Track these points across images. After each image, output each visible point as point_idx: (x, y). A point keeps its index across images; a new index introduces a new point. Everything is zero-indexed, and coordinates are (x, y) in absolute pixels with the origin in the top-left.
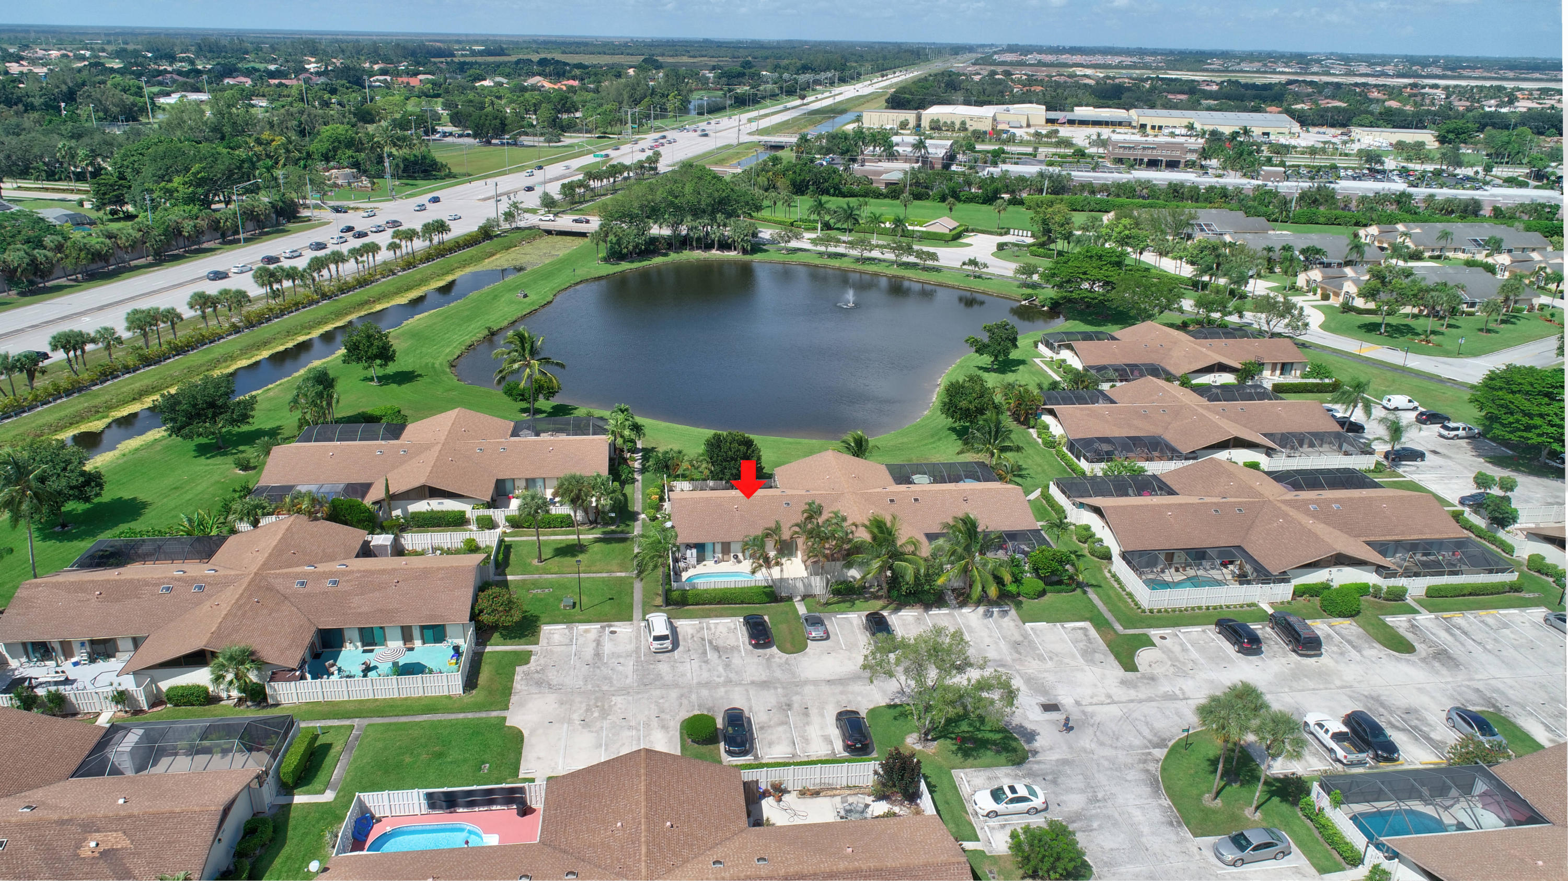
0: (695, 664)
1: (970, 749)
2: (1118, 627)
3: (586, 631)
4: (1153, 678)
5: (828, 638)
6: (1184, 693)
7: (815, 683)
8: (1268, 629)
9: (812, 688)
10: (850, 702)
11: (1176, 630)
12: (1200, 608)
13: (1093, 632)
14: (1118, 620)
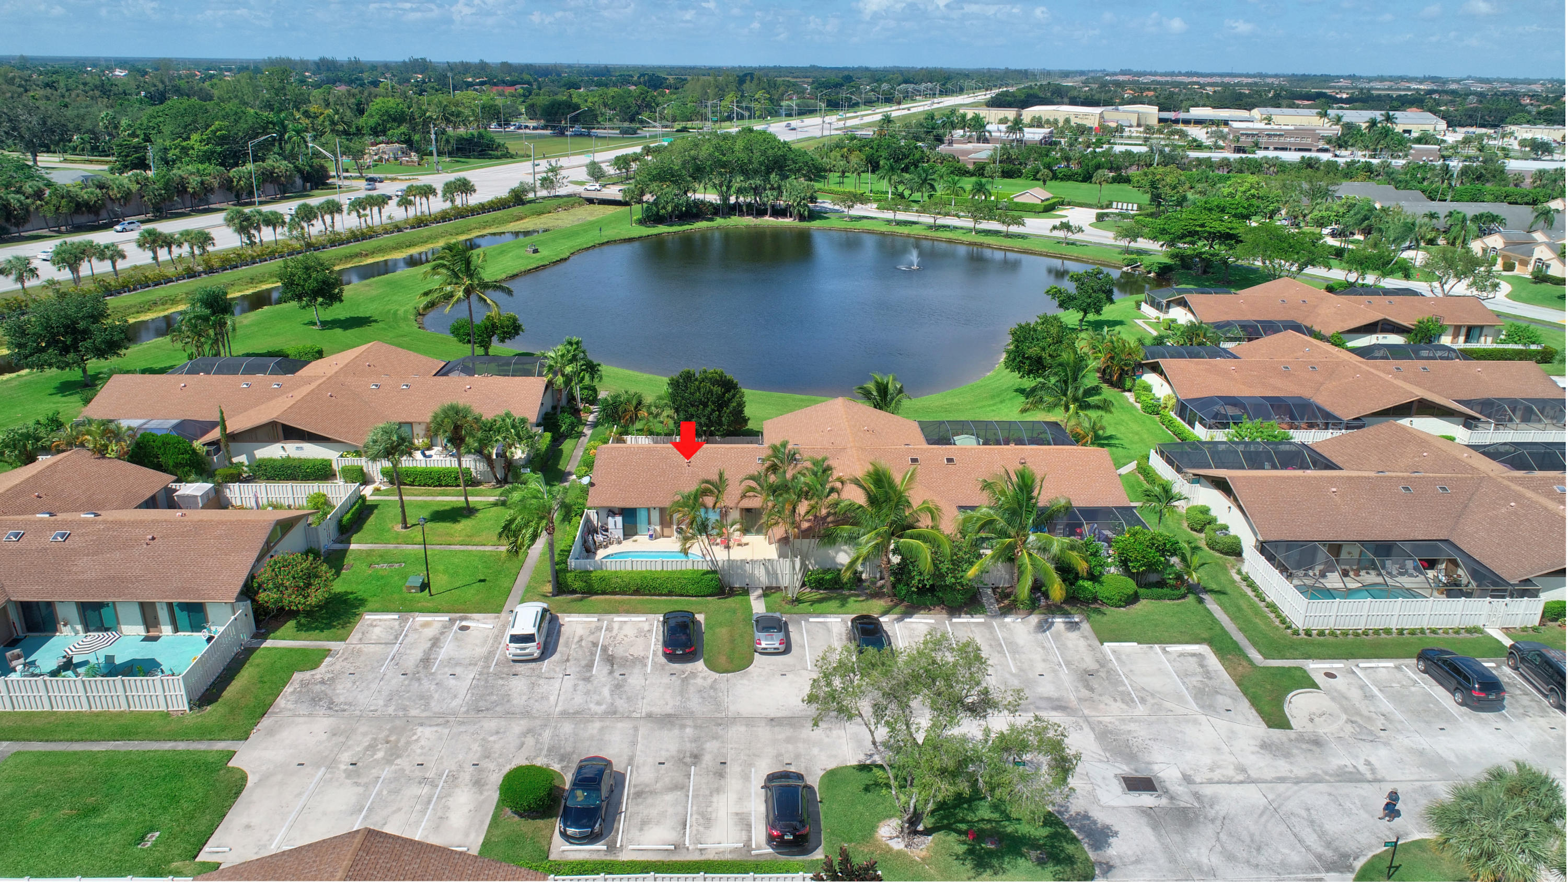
0: (569, 682)
1: (990, 853)
2: (1255, 655)
3: (426, 625)
4: (1317, 742)
5: (787, 650)
6: (1373, 770)
7: (750, 721)
8: (1507, 670)
9: (743, 729)
10: (798, 756)
11: (1351, 663)
12: (1388, 631)
13: (1213, 661)
14: (1255, 644)
